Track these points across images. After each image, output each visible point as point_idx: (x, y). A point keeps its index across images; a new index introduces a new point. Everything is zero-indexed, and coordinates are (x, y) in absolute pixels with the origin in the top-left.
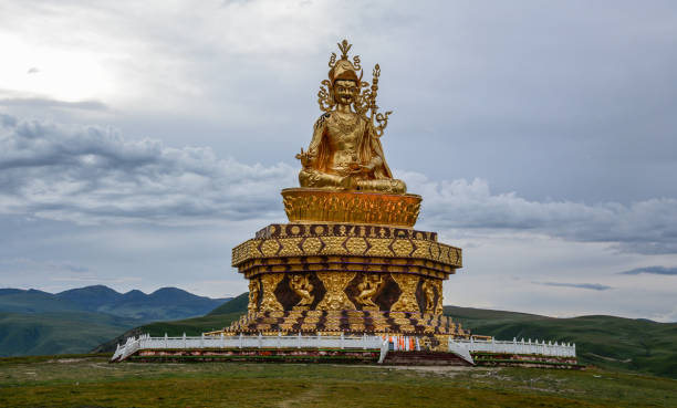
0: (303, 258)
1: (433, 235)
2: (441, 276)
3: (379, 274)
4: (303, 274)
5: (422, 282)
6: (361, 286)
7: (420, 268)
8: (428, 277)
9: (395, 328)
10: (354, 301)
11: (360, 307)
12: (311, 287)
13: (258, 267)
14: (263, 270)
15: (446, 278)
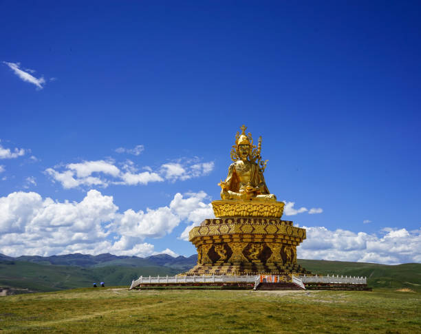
0: (221, 236)
1: (291, 223)
2: (294, 243)
3: (260, 243)
4: (221, 244)
5: (283, 247)
6: (250, 251)
7: (282, 240)
8: (287, 244)
9: (268, 271)
10: (248, 258)
11: (250, 260)
12: (225, 251)
13: (199, 241)
14: (202, 242)
15: (298, 245)
